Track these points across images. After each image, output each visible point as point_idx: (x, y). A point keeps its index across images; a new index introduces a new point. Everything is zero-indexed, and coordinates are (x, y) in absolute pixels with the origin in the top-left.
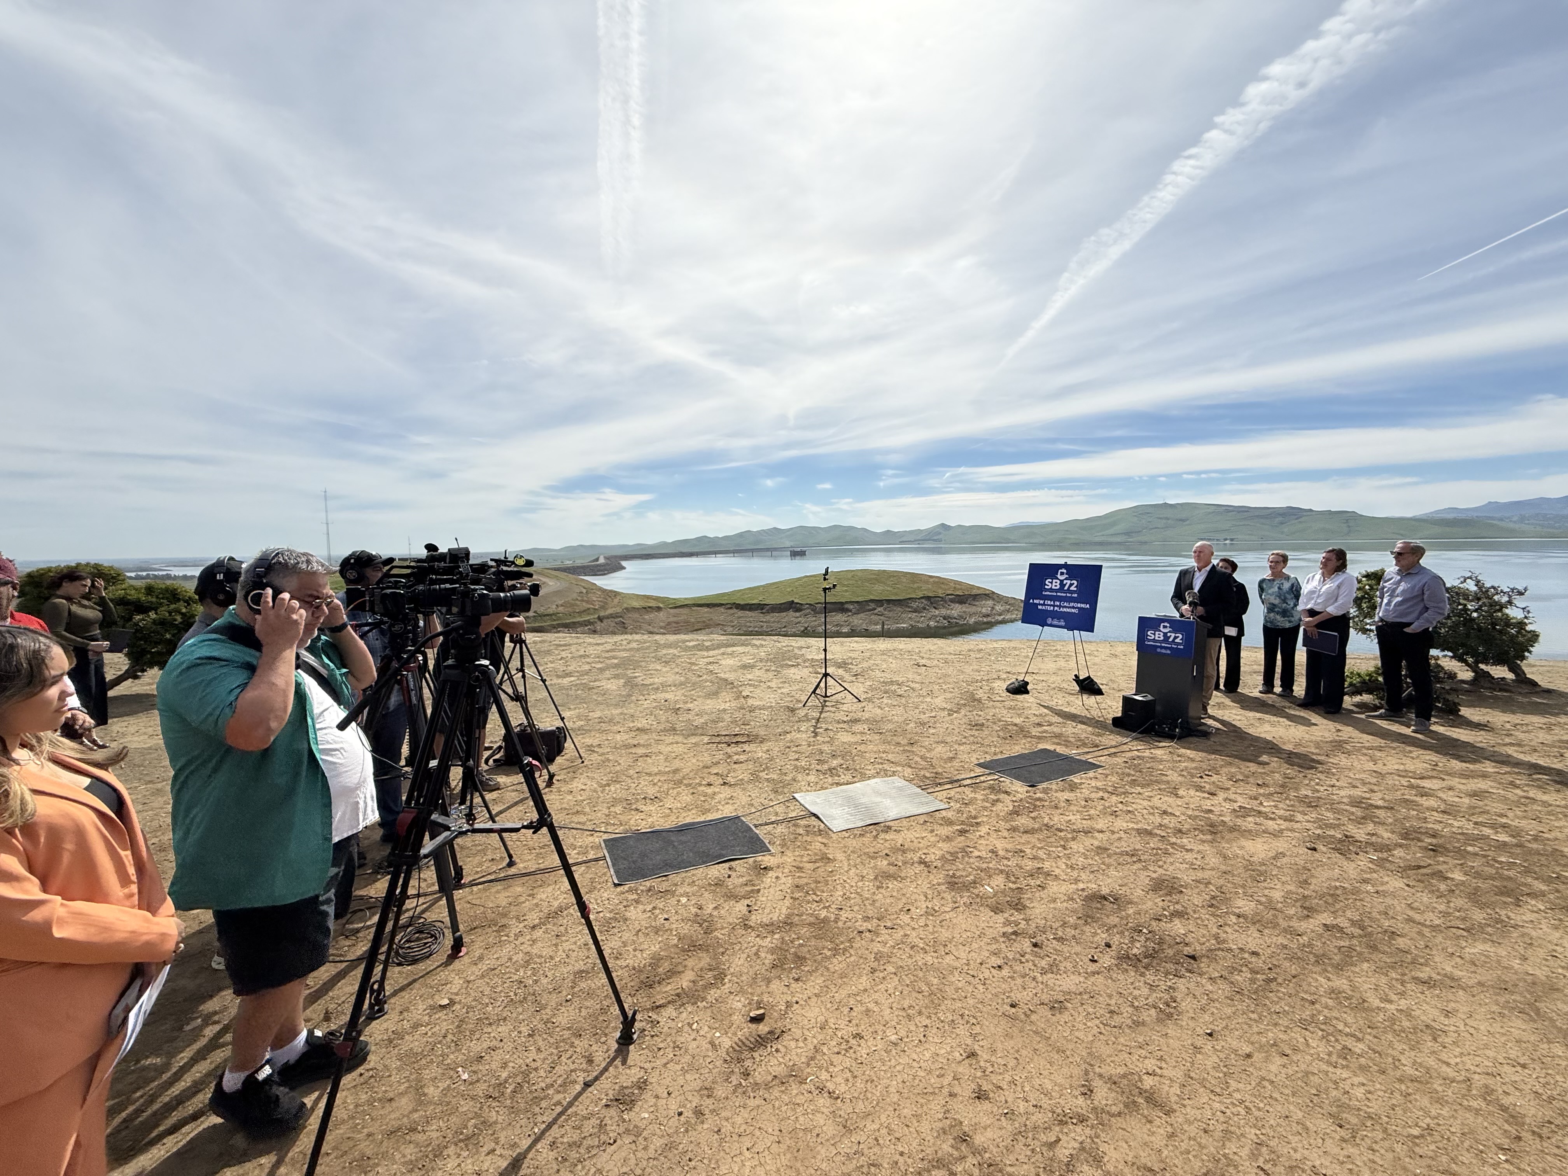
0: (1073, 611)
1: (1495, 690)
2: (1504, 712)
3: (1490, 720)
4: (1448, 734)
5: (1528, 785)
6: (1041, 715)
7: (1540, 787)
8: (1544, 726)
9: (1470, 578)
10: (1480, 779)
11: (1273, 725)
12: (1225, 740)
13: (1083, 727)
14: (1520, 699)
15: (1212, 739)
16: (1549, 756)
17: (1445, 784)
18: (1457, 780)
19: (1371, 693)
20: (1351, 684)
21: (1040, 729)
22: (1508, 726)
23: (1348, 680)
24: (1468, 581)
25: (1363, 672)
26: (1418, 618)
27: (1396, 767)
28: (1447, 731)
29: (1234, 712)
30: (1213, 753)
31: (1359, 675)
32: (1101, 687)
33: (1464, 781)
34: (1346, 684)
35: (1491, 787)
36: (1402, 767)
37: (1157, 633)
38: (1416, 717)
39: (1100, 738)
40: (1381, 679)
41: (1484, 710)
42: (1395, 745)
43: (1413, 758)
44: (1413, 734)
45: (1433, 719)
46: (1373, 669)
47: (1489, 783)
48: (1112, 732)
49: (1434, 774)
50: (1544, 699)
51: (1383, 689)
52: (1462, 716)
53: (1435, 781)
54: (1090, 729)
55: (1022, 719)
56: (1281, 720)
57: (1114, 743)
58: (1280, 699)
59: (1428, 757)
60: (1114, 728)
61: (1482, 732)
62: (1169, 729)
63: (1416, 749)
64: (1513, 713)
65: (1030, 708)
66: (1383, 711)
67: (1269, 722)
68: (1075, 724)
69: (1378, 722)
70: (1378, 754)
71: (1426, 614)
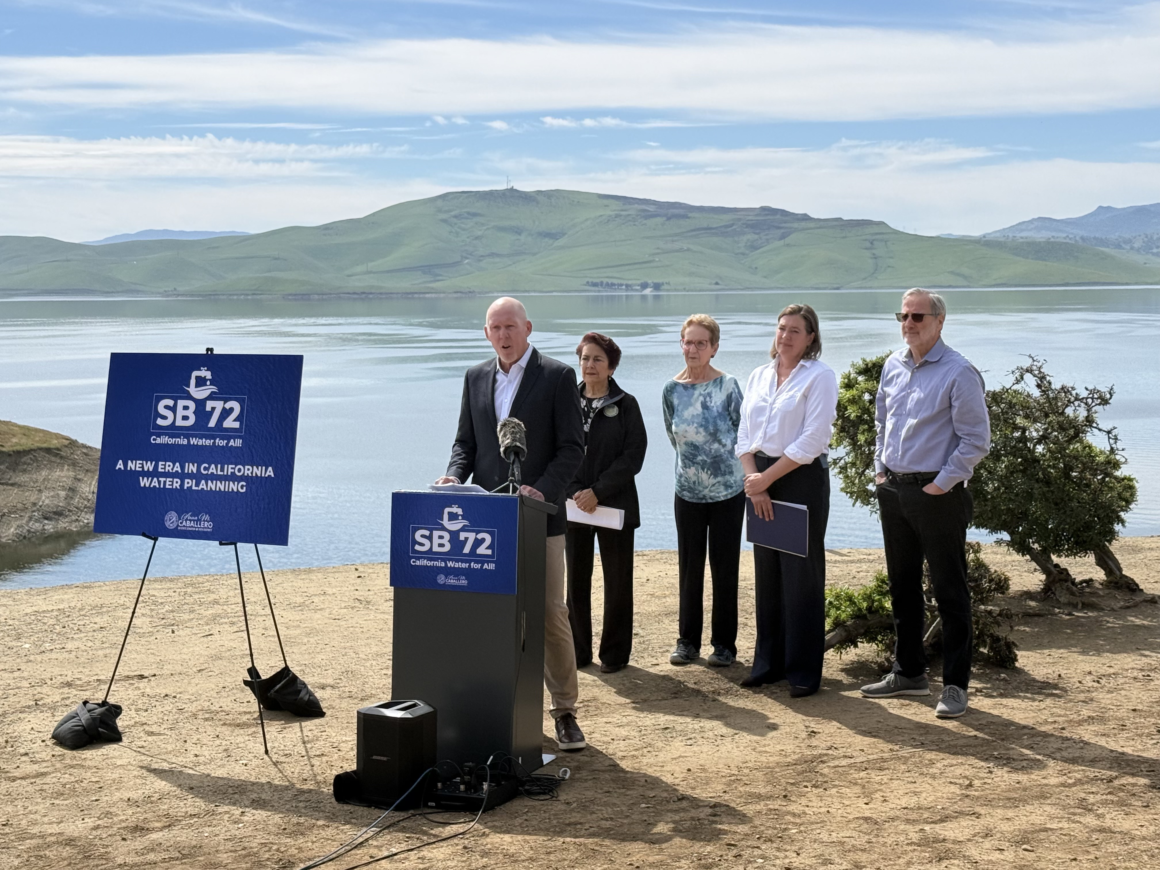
0: (233, 487)
1: (1075, 606)
2: (1084, 653)
3: (1063, 673)
4: (995, 712)
5: (1105, 803)
6: (148, 799)
7: (1122, 803)
8: (1140, 675)
9: (1029, 371)
10: (1036, 803)
11: (690, 740)
12: (589, 794)
13: (261, 814)
14: (1112, 622)
15: (563, 797)
16: (1140, 736)
17: (979, 825)
18: (1000, 812)
19: (872, 639)
20: (838, 624)
21: (139, 843)
22: (1088, 681)
23: (833, 612)
24: (1028, 376)
25: (856, 592)
26: (945, 463)
27: (904, 802)
28: (994, 706)
29: (616, 718)
30: (561, 833)
31: (850, 599)
32: (319, 694)
33: (1010, 813)
34: (828, 624)
35: (1051, 818)
36: (913, 801)
37: (436, 534)
38: (946, 683)
39: (301, 840)
40: (888, 604)
41: (1056, 653)
42: (906, 752)
43: (934, 777)
44: (939, 723)
45: (973, 684)
46: (873, 584)
47: (1048, 808)
48: (332, 818)
49: (965, 806)
50: (1145, 618)
51: (890, 628)
52: (1020, 671)
53: (965, 822)
54: (277, 818)
55: (90, 822)
56: (708, 724)
57: (332, 848)
58: (711, 673)
59: (959, 771)
60: (338, 806)
61: (1049, 701)
62: (467, 784)
63: (942, 755)
64: (1099, 651)
65: (118, 783)
66: (891, 676)
67: (683, 733)
68: (236, 811)
69: (883, 702)
70: (875, 776)
71: (956, 453)
